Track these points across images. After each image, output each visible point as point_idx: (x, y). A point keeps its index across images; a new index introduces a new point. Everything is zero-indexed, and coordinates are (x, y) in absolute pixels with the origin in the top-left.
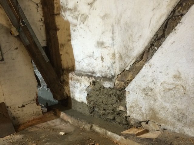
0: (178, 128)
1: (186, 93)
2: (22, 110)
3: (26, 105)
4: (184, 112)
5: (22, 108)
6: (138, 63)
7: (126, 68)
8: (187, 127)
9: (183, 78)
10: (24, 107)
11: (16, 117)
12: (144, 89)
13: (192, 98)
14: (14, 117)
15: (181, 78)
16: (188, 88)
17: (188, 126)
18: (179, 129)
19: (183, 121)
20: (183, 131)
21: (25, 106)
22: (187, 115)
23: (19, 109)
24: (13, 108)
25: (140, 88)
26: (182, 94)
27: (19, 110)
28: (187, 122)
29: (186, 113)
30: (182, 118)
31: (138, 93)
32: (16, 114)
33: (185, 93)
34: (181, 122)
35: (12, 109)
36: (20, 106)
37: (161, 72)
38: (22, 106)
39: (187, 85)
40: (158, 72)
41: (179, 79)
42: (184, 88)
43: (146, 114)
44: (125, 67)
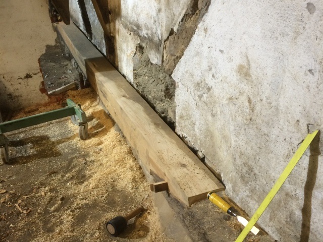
0: (241, 195)
1: (253, 118)
2: (26, 83)
3: (33, 75)
4: (251, 163)
5: (26, 80)
6: (189, 20)
7: (174, 26)
8: (255, 200)
9: (254, 78)
10: (30, 79)
11: (14, 94)
12: (198, 84)
13: (265, 134)
14: (10, 95)
15: (250, 75)
16: (258, 108)
17: (257, 199)
18: (242, 199)
19: (250, 183)
20: (248, 207)
21: (31, 77)
22: (256, 172)
23: (20, 81)
24: (9, 79)
25: (193, 80)
26: (246, 119)
27: (20, 83)
28: (257, 188)
29: (254, 167)
30: (247, 176)
31: (189, 91)
32: (14, 90)
33: (251, 119)
34: (246, 186)
35: (7, 79)
36: (23, 75)
37: (221, 51)
38: (25, 75)
39: (259, 99)
40: (218, 50)
41: (247, 78)
42: (252, 105)
43: (201, 141)
44: (173, 24)
